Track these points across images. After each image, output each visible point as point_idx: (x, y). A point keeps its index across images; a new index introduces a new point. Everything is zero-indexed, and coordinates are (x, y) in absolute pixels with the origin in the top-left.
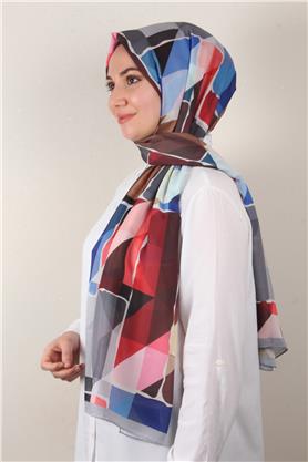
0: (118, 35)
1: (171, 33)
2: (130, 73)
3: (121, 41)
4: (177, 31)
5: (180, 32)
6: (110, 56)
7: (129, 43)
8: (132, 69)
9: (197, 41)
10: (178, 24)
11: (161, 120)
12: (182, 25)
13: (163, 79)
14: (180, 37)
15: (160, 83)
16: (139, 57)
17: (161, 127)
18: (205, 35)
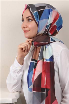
0: (27, 5)
1: (44, 7)
2: (30, 18)
3: (28, 7)
4: (46, 6)
5: (47, 7)
6: (24, 11)
7: (30, 8)
8: (30, 17)
9: (52, 10)
10: (46, 4)
11: (37, 33)
12: (48, 5)
13: (40, 21)
14: (46, 8)
15: (38, 22)
16: (33, 13)
17: (37, 35)
18: (54, 9)
